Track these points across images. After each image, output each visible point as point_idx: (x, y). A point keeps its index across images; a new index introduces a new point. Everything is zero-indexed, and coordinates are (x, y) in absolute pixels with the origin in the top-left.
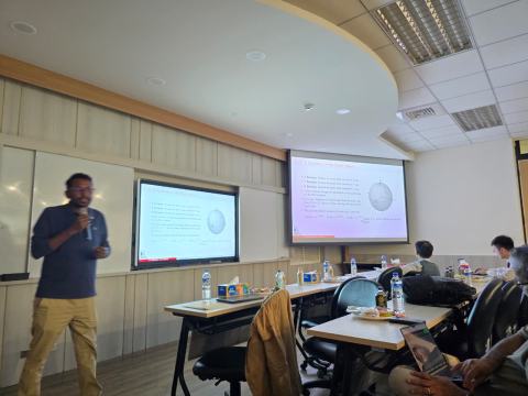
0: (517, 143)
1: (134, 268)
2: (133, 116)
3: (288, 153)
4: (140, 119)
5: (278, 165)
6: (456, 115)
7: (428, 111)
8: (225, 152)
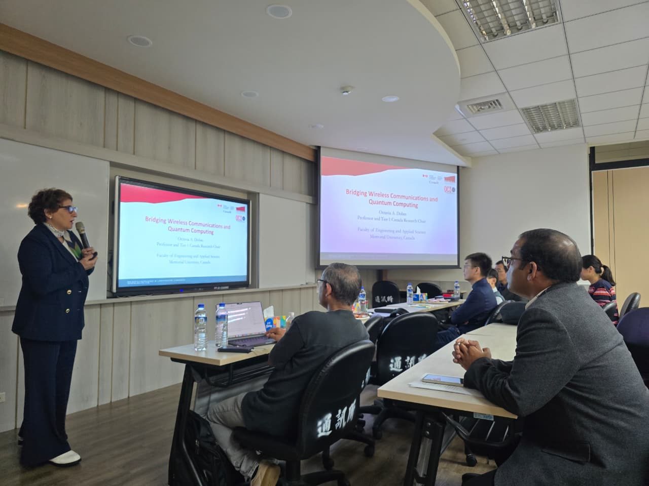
0: (592, 149)
1: (111, 295)
2: (107, 90)
3: (317, 151)
4: (118, 93)
5: (304, 166)
6: (527, 111)
7: (494, 104)
8: (235, 146)
